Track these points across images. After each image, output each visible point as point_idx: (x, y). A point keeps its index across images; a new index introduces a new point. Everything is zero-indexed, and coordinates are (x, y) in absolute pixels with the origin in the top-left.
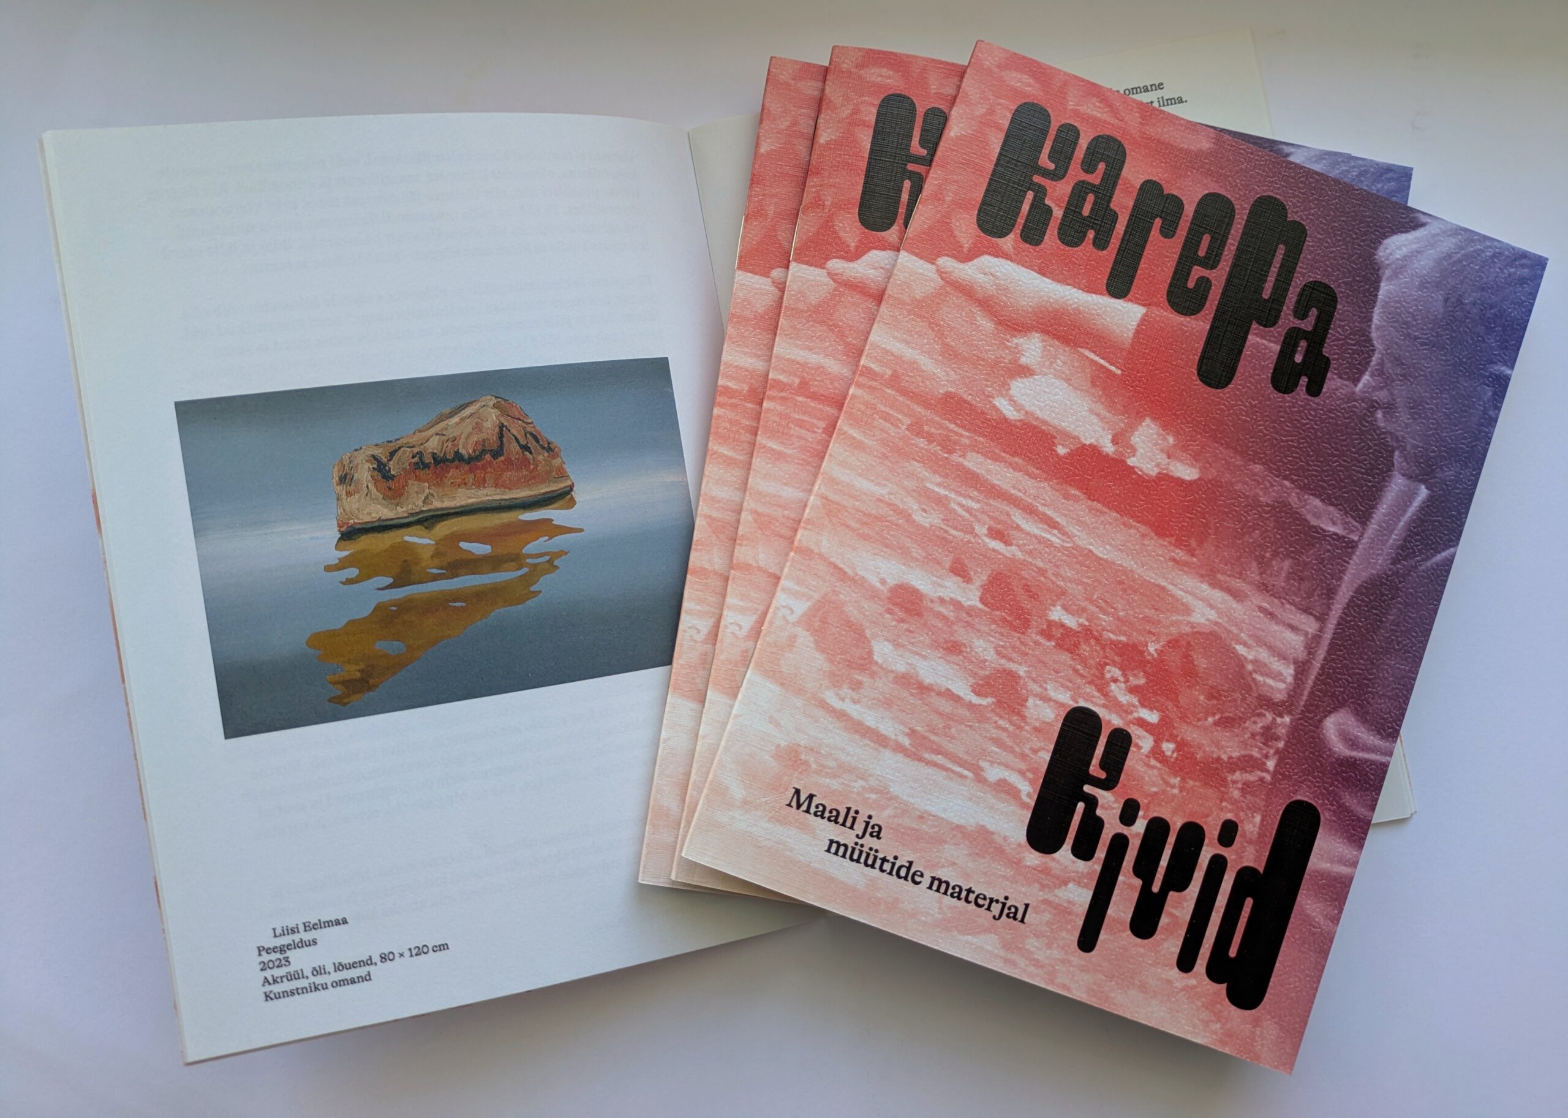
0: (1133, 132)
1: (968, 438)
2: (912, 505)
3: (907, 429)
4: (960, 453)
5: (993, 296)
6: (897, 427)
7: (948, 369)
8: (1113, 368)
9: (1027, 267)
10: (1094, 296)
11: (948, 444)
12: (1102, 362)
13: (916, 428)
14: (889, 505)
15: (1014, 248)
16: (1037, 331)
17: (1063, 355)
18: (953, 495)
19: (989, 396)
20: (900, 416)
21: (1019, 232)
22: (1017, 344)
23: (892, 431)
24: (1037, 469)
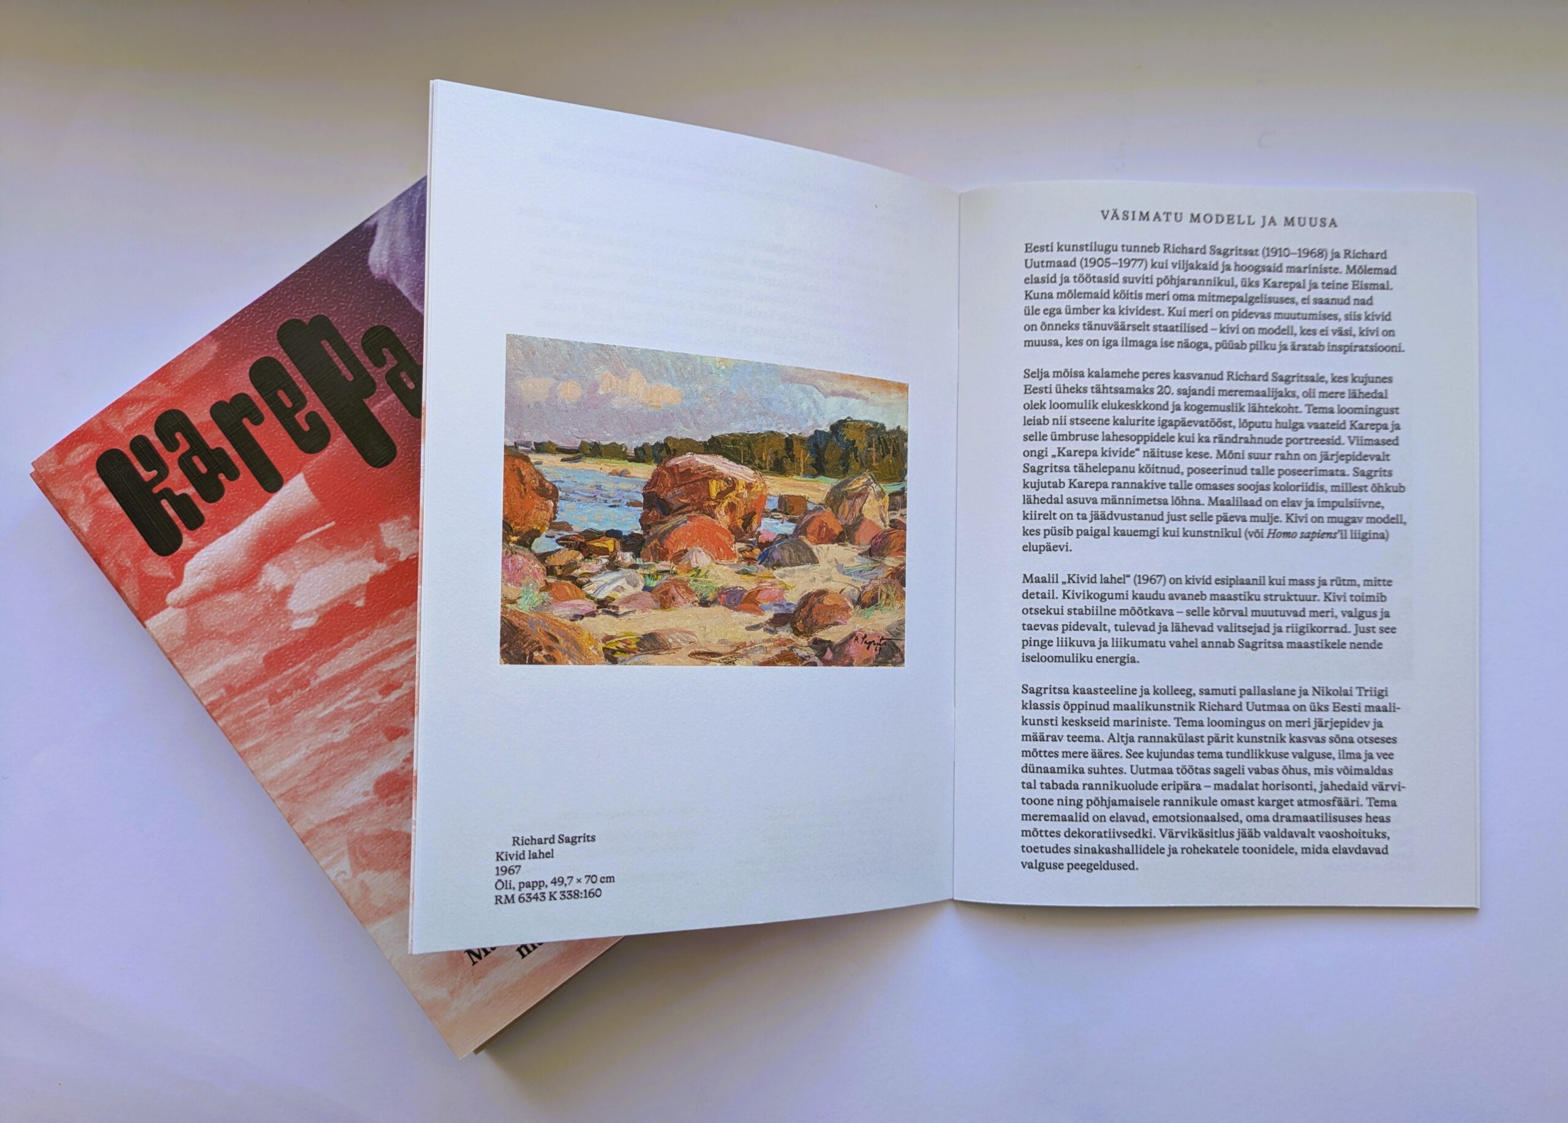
0: (169, 396)
1: (306, 664)
2: (326, 737)
3: (271, 705)
4: (312, 678)
5: (218, 579)
6: (265, 711)
7: (249, 646)
8: (327, 526)
9: (214, 540)
10: (267, 505)
11: (301, 683)
12: (318, 530)
13: (275, 698)
14: (315, 753)
15: (194, 540)
16: (264, 564)
17: (294, 556)
18: (339, 704)
19: (287, 630)
20: (258, 704)
21: (185, 529)
22: (264, 584)
23: (265, 716)
24: (361, 629)
